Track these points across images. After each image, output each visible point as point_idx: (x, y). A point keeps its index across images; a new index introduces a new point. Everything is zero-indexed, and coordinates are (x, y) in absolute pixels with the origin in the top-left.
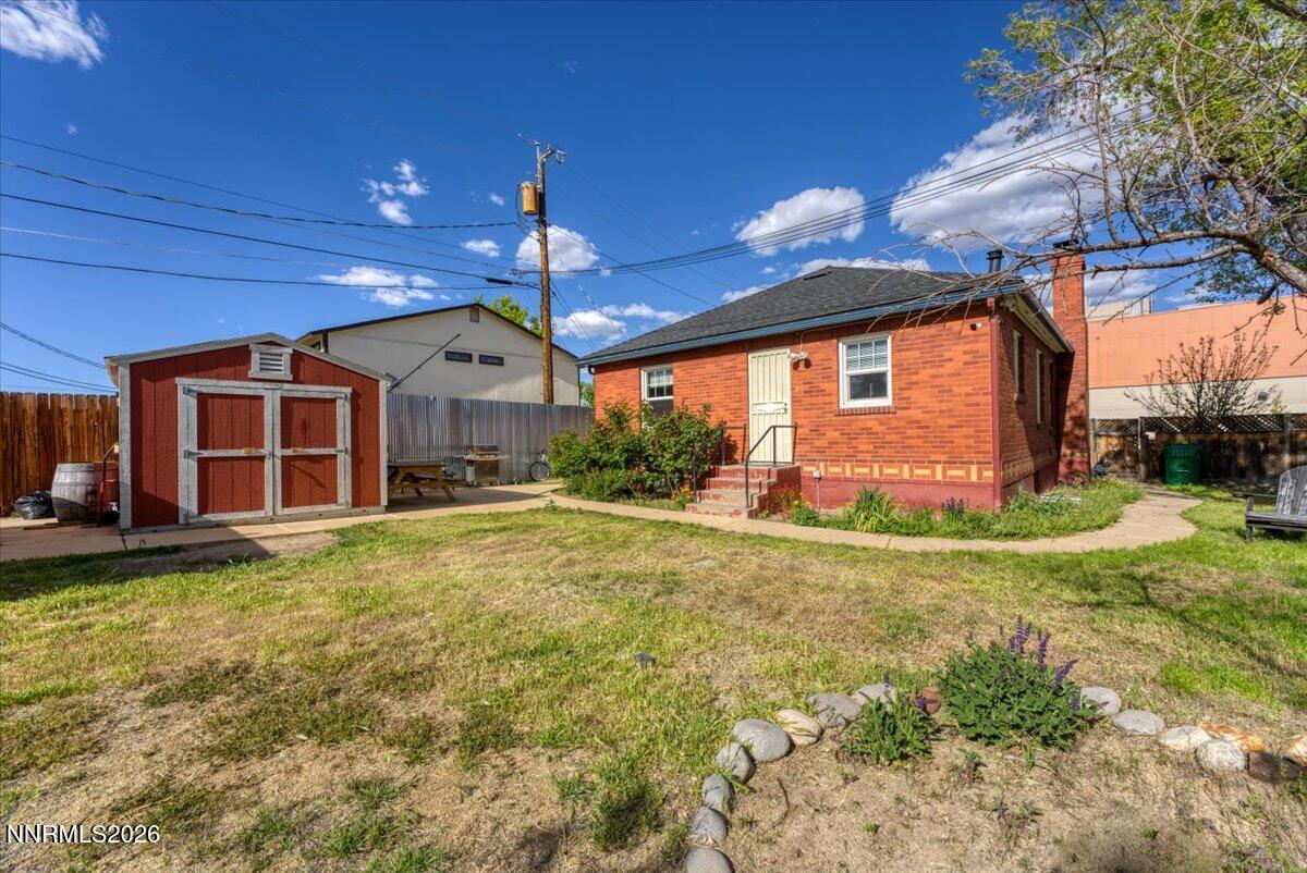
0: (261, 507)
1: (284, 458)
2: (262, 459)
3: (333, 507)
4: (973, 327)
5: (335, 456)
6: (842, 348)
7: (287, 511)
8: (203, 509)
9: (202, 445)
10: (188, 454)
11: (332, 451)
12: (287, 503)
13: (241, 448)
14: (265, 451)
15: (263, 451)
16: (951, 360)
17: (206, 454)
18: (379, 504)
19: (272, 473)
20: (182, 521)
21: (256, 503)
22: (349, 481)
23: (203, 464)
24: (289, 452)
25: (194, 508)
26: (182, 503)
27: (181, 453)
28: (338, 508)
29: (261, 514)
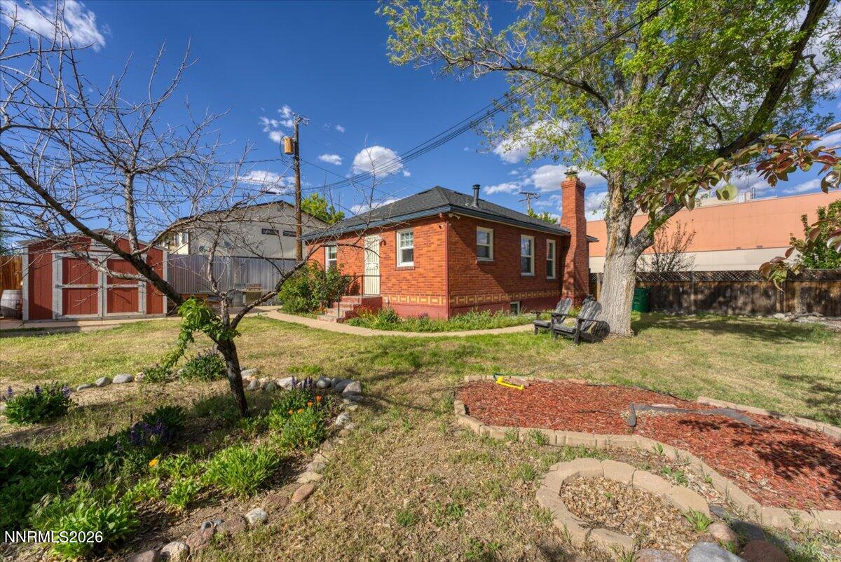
0: (96, 312)
1: (108, 289)
2: (96, 289)
3: (136, 313)
4: (440, 227)
5: (137, 289)
6: (399, 235)
7: (110, 315)
8: (65, 312)
9: (65, 282)
10: (58, 286)
11: (136, 286)
12: (110, 311)
13: (85, 283)
14: (99, 285)
15: (97, 285)
16: (433, 243)
17: (66, 286)
18: (162, 312)
19: (102, 297)
20: (54, 318)
21: (93, 310)
22: (145, 300)
23: (65, 291)
24: (111, 286)
25: (60, 312)
26: (54, 309)
27: (54, 286)
28: (138, 314)
29: (96, 315)
